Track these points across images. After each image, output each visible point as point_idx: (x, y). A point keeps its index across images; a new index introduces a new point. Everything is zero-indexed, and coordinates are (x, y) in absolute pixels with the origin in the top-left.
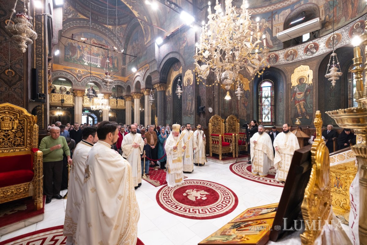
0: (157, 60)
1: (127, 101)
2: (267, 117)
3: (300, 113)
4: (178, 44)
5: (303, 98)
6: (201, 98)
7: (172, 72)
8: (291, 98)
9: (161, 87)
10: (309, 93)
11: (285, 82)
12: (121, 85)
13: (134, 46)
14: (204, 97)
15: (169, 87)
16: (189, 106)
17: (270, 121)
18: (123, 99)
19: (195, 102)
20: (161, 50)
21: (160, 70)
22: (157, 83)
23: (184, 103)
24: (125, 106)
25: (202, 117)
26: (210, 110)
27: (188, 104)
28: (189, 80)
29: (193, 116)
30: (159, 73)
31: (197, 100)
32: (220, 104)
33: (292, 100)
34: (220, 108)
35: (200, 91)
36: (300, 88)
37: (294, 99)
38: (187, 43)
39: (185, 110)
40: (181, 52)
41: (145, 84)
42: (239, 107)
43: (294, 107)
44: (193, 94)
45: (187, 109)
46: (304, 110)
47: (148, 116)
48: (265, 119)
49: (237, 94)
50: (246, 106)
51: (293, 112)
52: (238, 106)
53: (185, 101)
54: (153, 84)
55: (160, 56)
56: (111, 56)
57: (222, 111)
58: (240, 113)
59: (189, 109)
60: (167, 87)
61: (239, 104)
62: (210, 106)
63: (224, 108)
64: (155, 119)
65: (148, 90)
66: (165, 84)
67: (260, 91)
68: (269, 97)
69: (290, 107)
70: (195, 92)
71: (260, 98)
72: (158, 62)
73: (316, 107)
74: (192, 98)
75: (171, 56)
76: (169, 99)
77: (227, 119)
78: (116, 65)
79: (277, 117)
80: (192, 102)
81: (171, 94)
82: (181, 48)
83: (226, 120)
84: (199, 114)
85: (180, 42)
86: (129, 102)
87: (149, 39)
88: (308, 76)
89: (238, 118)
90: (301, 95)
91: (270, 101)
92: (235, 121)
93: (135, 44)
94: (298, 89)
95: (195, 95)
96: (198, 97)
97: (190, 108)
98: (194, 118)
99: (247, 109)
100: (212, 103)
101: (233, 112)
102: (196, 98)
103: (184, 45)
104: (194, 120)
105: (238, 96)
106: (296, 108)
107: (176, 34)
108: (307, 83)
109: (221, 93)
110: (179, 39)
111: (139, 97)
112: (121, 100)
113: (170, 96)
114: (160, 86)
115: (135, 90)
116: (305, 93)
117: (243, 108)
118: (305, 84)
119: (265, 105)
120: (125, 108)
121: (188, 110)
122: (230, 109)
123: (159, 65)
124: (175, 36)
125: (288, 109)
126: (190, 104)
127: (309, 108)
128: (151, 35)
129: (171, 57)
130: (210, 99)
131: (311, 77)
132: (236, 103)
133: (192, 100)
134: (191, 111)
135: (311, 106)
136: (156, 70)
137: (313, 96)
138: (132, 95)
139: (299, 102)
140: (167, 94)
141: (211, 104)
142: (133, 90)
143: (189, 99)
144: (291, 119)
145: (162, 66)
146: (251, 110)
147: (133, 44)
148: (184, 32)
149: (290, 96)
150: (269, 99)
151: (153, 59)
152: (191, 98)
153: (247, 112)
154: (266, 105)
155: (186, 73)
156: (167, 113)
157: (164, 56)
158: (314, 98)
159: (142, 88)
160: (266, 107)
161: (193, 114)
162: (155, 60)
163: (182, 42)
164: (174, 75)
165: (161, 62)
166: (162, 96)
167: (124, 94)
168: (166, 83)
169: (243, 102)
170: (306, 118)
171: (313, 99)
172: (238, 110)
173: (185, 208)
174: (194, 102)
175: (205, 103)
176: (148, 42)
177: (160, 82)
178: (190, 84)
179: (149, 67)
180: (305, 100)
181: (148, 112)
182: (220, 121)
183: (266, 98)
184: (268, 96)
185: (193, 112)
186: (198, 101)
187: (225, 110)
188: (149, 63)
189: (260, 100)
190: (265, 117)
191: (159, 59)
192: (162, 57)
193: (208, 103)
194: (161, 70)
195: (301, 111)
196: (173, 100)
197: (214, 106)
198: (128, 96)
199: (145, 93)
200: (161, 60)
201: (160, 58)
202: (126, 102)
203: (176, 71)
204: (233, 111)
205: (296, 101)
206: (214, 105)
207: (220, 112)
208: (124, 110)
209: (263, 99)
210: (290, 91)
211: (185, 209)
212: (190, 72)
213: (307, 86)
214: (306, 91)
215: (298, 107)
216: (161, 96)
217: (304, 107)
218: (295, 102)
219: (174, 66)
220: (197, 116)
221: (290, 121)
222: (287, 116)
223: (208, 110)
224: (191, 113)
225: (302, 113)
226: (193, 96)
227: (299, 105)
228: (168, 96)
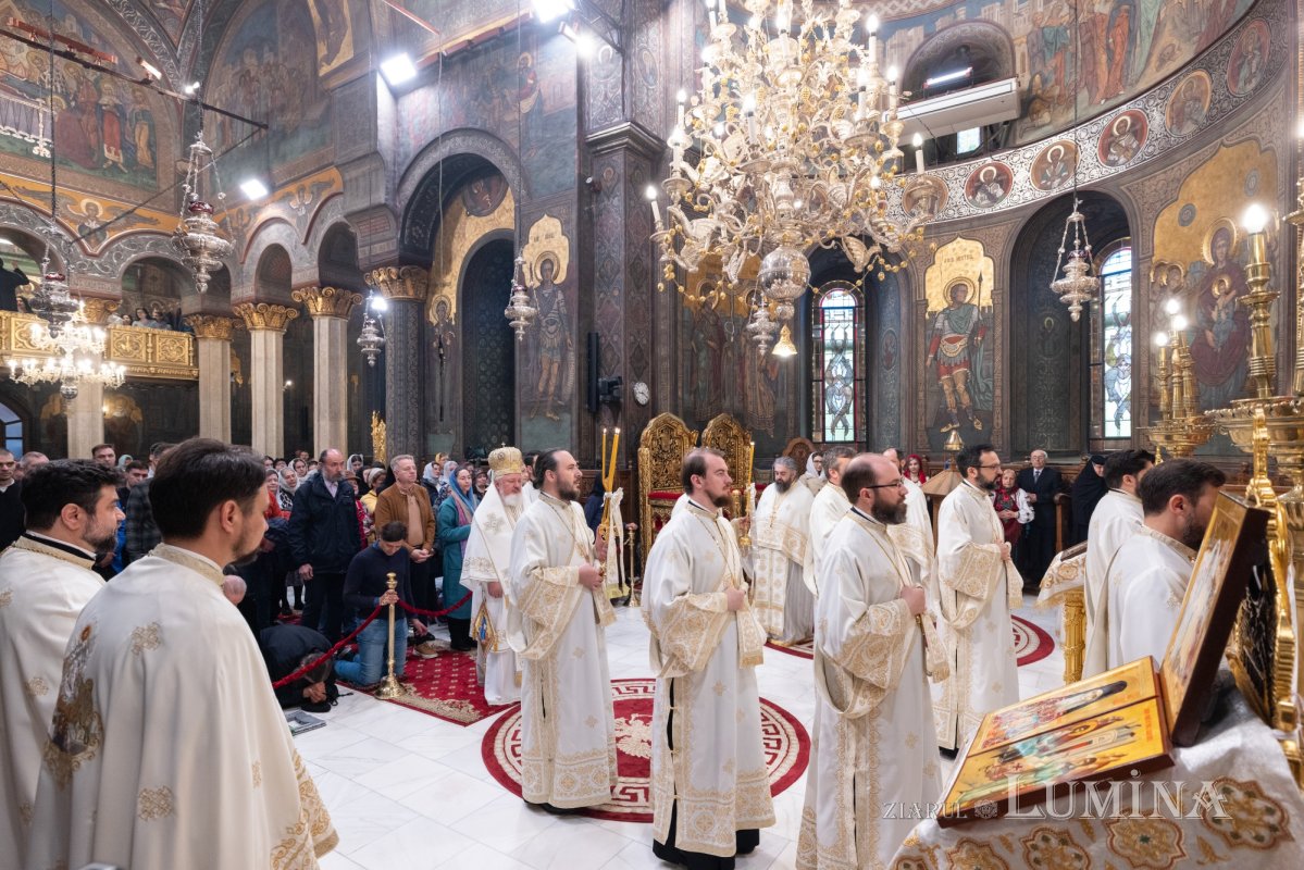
0: (389, 158)
1: (205, 338)
2: (840, 424)
3: (955, 411)
4: (492, 98)
5: (962, 355)
6: (602, 340)
7: (456, 220)
8: (926, 356)
9: (403, 283)
10: (983, 338)
11: (904, 295)
12: (174, 258)
13: (248, 71)
14: (615, 338)
15: (444, 285)
16: (550, 374)
17: (850, 437)
18: (182, 329)
19: (579, 357)
20: (404, 114)
21: (401, 204)
22: (386, 265)
23: (528, 360)
24: (196, 365)
25: (606, 422)
26: (642, 392)
27: (545, 366)
28: (547, 263)
29: (567, 417)
30: (396, 217)
31: (584, 351)
32: (680, 371)
33: (928, 363)
34: (680, 384)
35: (597, 312)
36: (954, 318)
37: (935, 358)
38: (540, 101)
39: (532, 388)
40: (512, 136)
41: (315, 263)
42: (748, 381)
43: (935, 388)
44: (570, 324)
45: (541, 389)
46: (966, 399)
47: (334, 418)
48: (833, 431)
49: (757, 334)
50: (773, 379)
51: (931, 405)
52: (743, 378)
53: (532, 353)
54: (362, 264)
55: (403, 140)
56: (116, 106)
57: (686, 396)
58: (750, 408)
59: (552, 389)
60: (436, 286)
61: (748, 372)
62: (639, 378)
63: (695, 387)
64: (375, 431)
65: (331, 291)
66: (424, 272)
67: (817, 323)
68: (849, 348)
69: (921, 388)
70: (575, 316)
71: (817, 352)
72: (391, 167)
73: (1002, 390)
74: (564, 341)
75: (459, 145)
76: (445, 340)
77: (706, 430)
78: (143, 155)
79: (875, 421)
80: (564, 360)
81: (452, 316)
82: (508, 118)
83: (704, 435)
84: (594, 410)
85: (506, 92)
86: (219, 344)
87: (346, 53)
88: (980, 280)
89: (743, 426)
90: (958, 344)
91: (851, 364)
92: (735, 437)
93: (254, 61)
94: (946, 322)
95: (579, 328)
96: (589, 335)
97: (553, 381)
98: (575, 428)
99: (776, 393)
100: (647, 363)
101: (726, 404)
102: (580, 341)
103: (526, 106)
104: (575, 435)
105: (759, 342)
106: (941, 391)
107: (486, 51)
108: (975, 302)
109: (683, 326)
110: (501, 76)
111: (276, 322)
112: (175, 333)
113: (448, 325)
114: (399, 278)
115: (257, 291)
116: (971, 338)
117: (762, 389)
118: (970, 306)
119: (833, 379)
120: (195, 373)
121: (545, 393)
122: (717, 388)
123: (397, 181)
124: (481, 59)
125: (917, 394)
126: (556, 365)
127: (983, 393)
128: (354, 34)
129: (461, 150)
130: (639, 346)
131: (988, 285)
132: (737, 368)
133: (563, 347)
134: (560, 398)
135: (987, 385)
136: (383, 201)
137: (994, 350)
138: (238, 311)
139: (949, 370)
140: (433, 318)
141: (645, 368)
142: (245, 288)
143: (548, 343)
144: (927, 429)
145: (409, 188)
146: (791, 397)
147: (242, 62)
148: (526, 48)
149: (921, 348)
150: (849, 356)
151: (363, 148)
152: (556, 341)
153: (774, 403)
154: (839, 378)
155: (533, 231)
156: (434, 401)
157: (424, 143)
158: (998, 358)
159: (296, 279)
160: (839, 385)
161: (567, 408)
162: (375, 154)
163: (513, 91)
164: (470, 232)
165: (404, 168)
166: (410, 325)
167: (189, 304)
168: (427, 266)
169: (764, 364)
170: (973, 428)
171: (994, 361)
172: (744, 396)
173: (625, 789)
174: (572, 357)
175: (618, 362)
176: (335, 64)
177: (402, 261)
178: (555, 278)
179: (344, 183)
180: (969, 363)
181: (332, 394)
182: (680, 438)
183: (839, 349)
184: (845, 341)
185: (571, 400)
186: (589, 355)
187: (695, 392)
188: (344, 164)
189: (817, 357)
190: (834, 425)
191: (396, 154)
192: (412, 145)
193: (631, 363)
194: (404, 203)
195: (958, 403)
196: (464, 344)
197: (653, 378)
198: (210, 315)
199: (318, 306)
200: (407, 156)
201: (402, 150)
202: (202, 346)
203: (479, 215)
204: (728, 398)
205: (941, 366)
206: (653, 371)
207: (680, 402)
208: (192, 385)
209: (829, 355)
210: (921, 330)
211: (628, 791)
212: (553, 230)
213: (975, 313)
214: (974, 333)
215: (947, 388)
217: (967, 389)
218: (938, 369)
219: (466, 192)
220: (587, 418)
221: (922, 438)
222: (913, 418)
223: (633, 393)
224: (561, 406)
225: (959, 409)
226: (567, 333)
227: (952, 380)
228: (438, 324)
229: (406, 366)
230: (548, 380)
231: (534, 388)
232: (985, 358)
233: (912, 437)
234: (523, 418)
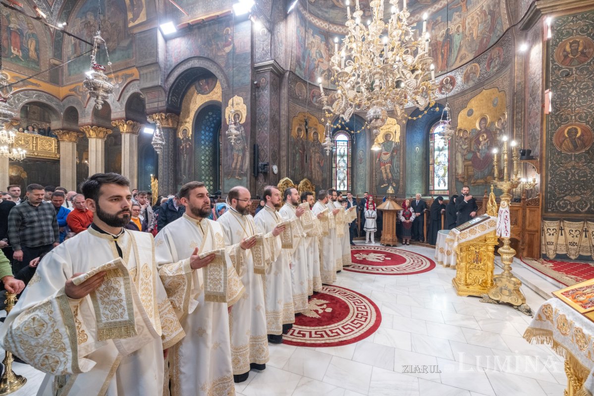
0: (162, 66)
1: (63, 141)
2: (342, 184)
3: (386, 180)
4: (212, 45)
5: (389, 159)
6: (260, 148)
8: (376, 159)
9: (168, 120)
10: (396, 153)
11: (368, 137)
12: (49, 103)
13: (89, 22)
14: (265, 147)
15: (186, 122)
16: (237, 160)
17: (346, 189)
18: (52, 136)
19: (251, 154)
20: (170, 48)
21: (168, 86)
22: (160, 112)
23: (227, 155)
24: (59, 152)
25: (261, 181)
26: (275, 169)
27: (235, 157)
28: (237, 115)
29: (245, 178)
30: (165, 92)
31: (252, 152)
33: (377, 162)
34: (290, 166)
35: (257, 136)
36: (386, 146)
37: (379, 160)
38: (234, 48)
39: (229, 167)
40: (221, 62)
41: (124, 109)
43: (379, 171)
44: (247, 140)
45: (233, 166)
46: (390, 175)
48: (339, 186)
51: (378, 179)
53: (229, 152)
54: (148, 111)
55: (169, 59)
56: (18, 29)
59: (238, 167)
60: (182, 122)
62: (274, 164)
64: (153, 184)
65: (131, 122)
66: (177, 116)
69: (374, 171)
70: (249, 137)
71: (334, 157)
72: (163, 70)
73: (403, 172)
74: (244, 147)
75: (196, 63)
76: (186, 146)
77: (300, 185)
78: (32, 54)
79: (355, 183)
80: (244, 155)
81: (190, 136)
82: (219, 54)
84: (256, 175)
85: (219, 43)
86: (71, 144)
87: (142, 18)
88: (395, 132)
90: (387, 156)
94: (383, 147)
95: (251, 142)
96: (254, 145)
97: (239, 164)
100: (277, 158)
102: (251, 148)
103: (228, 49)
104: (249, 186)
105: (327, 150)
106: (381, 172)
107: (210, 25)
108: (393, 140)
110: (216, 36)
111: (102, 135)
112: (48, 137)
113: (188, 139)
114: (166, 118)
115: (92, 120)
116: (392, 153)
118: (392, 142)
120: (58, 156)
121: (235, 168)
123: (166, 76)
124: (207, 28)
125: (373, 173)
126: (240, 157)
128: (147, 10)
129: (197, 66)
130: (274, 151)
131: (398, 134)
133: (244, 150)
134: (242, 170)
136: (160, 84)
138: (82, 129)
139: (384, 165)
140: (181, 136)
141: (276, 160)
142: (86, 119)
143: (237, 148)
144: (376, 186)
145: (172, 80)
146: (328, 173)
148: (228, 26)
151: (150, 60)
152: (241, 147)
155: (230, 102)
156: (181, 171)
157: (179, 61)
158: (402, 161)
159: (113, 116)
160: (342, 169)
161: (245, 175)
162: (156, 63)
163: (222, 43)
165: (169, 71)
167: (55, 124)
168: (178, 114)
174: (248, 154)
175: (267, 156)
176: (137, 22)
177: (167, 111)
178: (240, 121)
179: (140, 75)
180: (391, 162)
181: (131, 167)
185: (247, 171)
186: (254, 153)
188: (140, 67)
189: (334, 159)
190: (340, 184)
191: (166, 65)
192: (174, 61)
193: (272, 157)
194: (169, 86)
195: (387, 176)
197: (280, 163)
198: (67, 131)
199: (124, 128)
200: (171, 66)
201: (168, 63)
202: (62, 144)
206: (280, 161)
207: (290, 172)
208: (57, 162)
212: (239, 101)
213: (394, 144)
214: (393, 151)
215: (383, 171)
216: (169, 137)
217: (390, 172)
218: (380, 164)
219: (197, 84)
220: (253, 179)
221: (374, 189)
222: (371, 182)
223: (272, 169)
224: (242, 174)
225: (388, 179)
226: (246, 144)
227: (385, 168)
228: (183, 139)
229: (168, 156)
230: (236, 163)
231: (230, 166)
232: (397, 161)
233: (371, 189)
234: (225, 179)
